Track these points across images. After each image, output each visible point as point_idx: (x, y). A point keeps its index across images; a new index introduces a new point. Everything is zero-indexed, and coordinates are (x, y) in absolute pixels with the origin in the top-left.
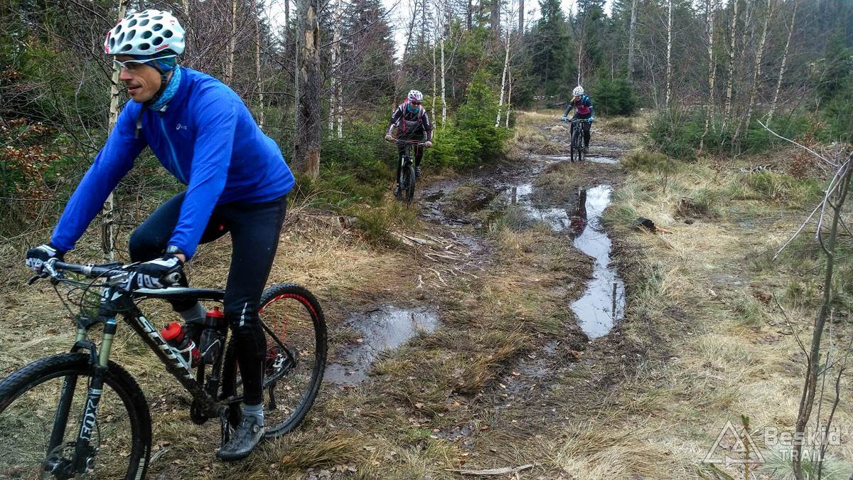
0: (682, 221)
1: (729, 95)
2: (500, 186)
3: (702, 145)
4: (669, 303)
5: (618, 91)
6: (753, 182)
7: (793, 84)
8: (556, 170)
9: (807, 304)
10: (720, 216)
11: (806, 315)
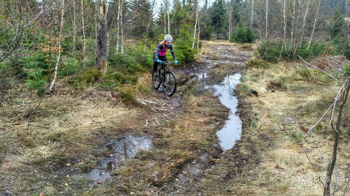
0: (270, 91)
1: (292, 35)
2: (192, 74)
3: (280, 56)
4: (261, 133)
5: (246, 32)
6: (302, 73)
7: (319, 30)
8: (217, 67)
9: (325, 133)
10: (287, 88)
11: (324, 138)
